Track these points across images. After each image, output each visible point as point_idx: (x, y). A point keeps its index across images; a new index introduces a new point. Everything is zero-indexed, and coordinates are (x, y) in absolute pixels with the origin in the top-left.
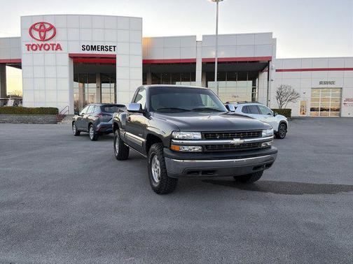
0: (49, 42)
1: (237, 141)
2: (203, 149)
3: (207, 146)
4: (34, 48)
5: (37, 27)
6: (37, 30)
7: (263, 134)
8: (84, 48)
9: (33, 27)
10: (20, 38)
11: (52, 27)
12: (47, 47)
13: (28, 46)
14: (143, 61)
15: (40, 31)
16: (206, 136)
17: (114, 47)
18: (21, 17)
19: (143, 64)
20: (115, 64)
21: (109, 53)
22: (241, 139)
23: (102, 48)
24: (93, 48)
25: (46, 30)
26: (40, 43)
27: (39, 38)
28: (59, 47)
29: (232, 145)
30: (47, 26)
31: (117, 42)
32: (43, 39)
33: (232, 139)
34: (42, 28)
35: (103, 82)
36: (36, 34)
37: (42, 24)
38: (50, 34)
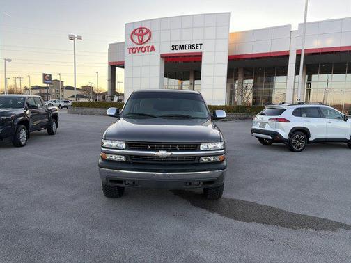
0: (145, 45)
1: (162, 153)
2: (127, 159)
3: (130, 156)
4: (134, 51)
5: (137, 32)
6: (136, 35)
7: (202, 147)
8: (174, 48)
9: (134, 33)
10: (124, 43)
11: (148, 31)
12: (143, 50)
13: (130, 49)
14: (229, 56)
15: (139, 35)
16: (130, 146)
17: (201, 44)
18: (126, 24)
19: (229, 60)
20: (201, 61)
21: (195, 51)
22: (168, 151)
23: (190, 46)
24: (182, 47)
25: (143, 35)
26: (139, 46)
27: (138, 42)
28: (153, 49)
29: (158, 157)
30: (145, 31)
31: (204, 40)
32: (141, 42)
33: (157, 150)
34: (141, 33)
35: (196, 79)
36: (136, 38)
37: (141, 29)
38: (146, 37)
